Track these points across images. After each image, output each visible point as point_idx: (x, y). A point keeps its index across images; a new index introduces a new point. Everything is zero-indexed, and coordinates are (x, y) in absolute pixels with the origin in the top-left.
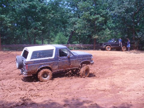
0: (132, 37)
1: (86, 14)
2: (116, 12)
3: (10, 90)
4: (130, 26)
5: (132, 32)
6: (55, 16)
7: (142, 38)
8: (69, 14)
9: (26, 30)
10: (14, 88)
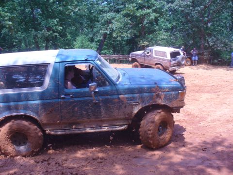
0: (200, 45)
1: (130, 8)
2: (177, 5)
4: (197, 27)
5: (200, 36)
6: (79, 10)
7: (215, 46)
8: (100, 7)
9: (33, 32)
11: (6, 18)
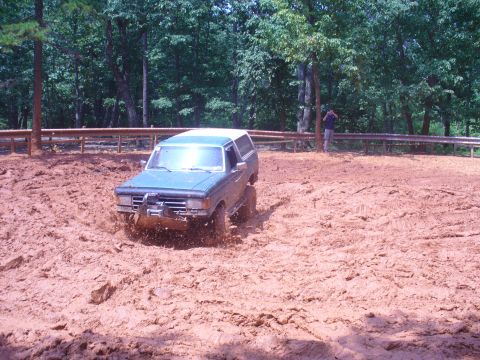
3: (396, 279)
9: (400, 88)
10: (407, 275)
11: (348, 59)
